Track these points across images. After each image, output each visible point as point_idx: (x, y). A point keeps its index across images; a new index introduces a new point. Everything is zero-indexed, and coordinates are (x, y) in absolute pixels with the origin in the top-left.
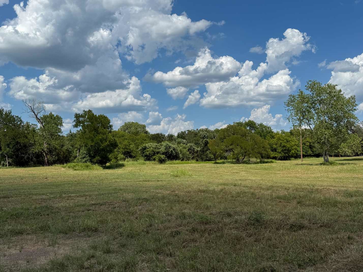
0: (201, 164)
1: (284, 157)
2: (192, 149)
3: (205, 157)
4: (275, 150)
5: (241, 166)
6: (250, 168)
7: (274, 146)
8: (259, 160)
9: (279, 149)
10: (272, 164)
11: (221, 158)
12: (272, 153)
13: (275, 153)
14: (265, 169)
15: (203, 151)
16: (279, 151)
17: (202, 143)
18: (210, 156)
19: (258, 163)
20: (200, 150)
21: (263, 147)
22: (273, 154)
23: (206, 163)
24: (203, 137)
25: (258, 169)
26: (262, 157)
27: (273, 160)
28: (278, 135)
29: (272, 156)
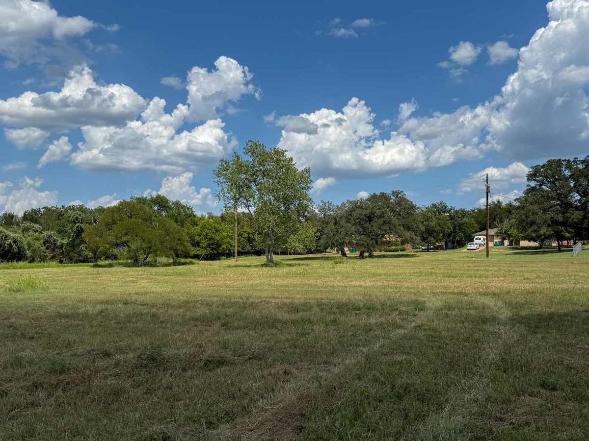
0: (69, 268)
1: (211, 255)
2: (52, 241)
3: (77, 255)
4: (197, 244)
5: (141, 270)
6: (156, 274)
7: (197, 238)
8: (171, 261)
9: (204, 243)
10: (192, 265)
11: (107, 258)
12: (193, 248)
13: (197, 248)
14: (180, 274)
15: (73, 246)
16: (204, 246)
17: (72, 231)
18: (86, 254)
19: (169, 265)
20: (67, 244)
21: (179, 240)
22: (194, 251)
23: (78, 266)
24: (74, 221)
25: (169, 276)
26: (177, 256)
27: (194, 261)
28: (202, 221)
29: (192, 253)
